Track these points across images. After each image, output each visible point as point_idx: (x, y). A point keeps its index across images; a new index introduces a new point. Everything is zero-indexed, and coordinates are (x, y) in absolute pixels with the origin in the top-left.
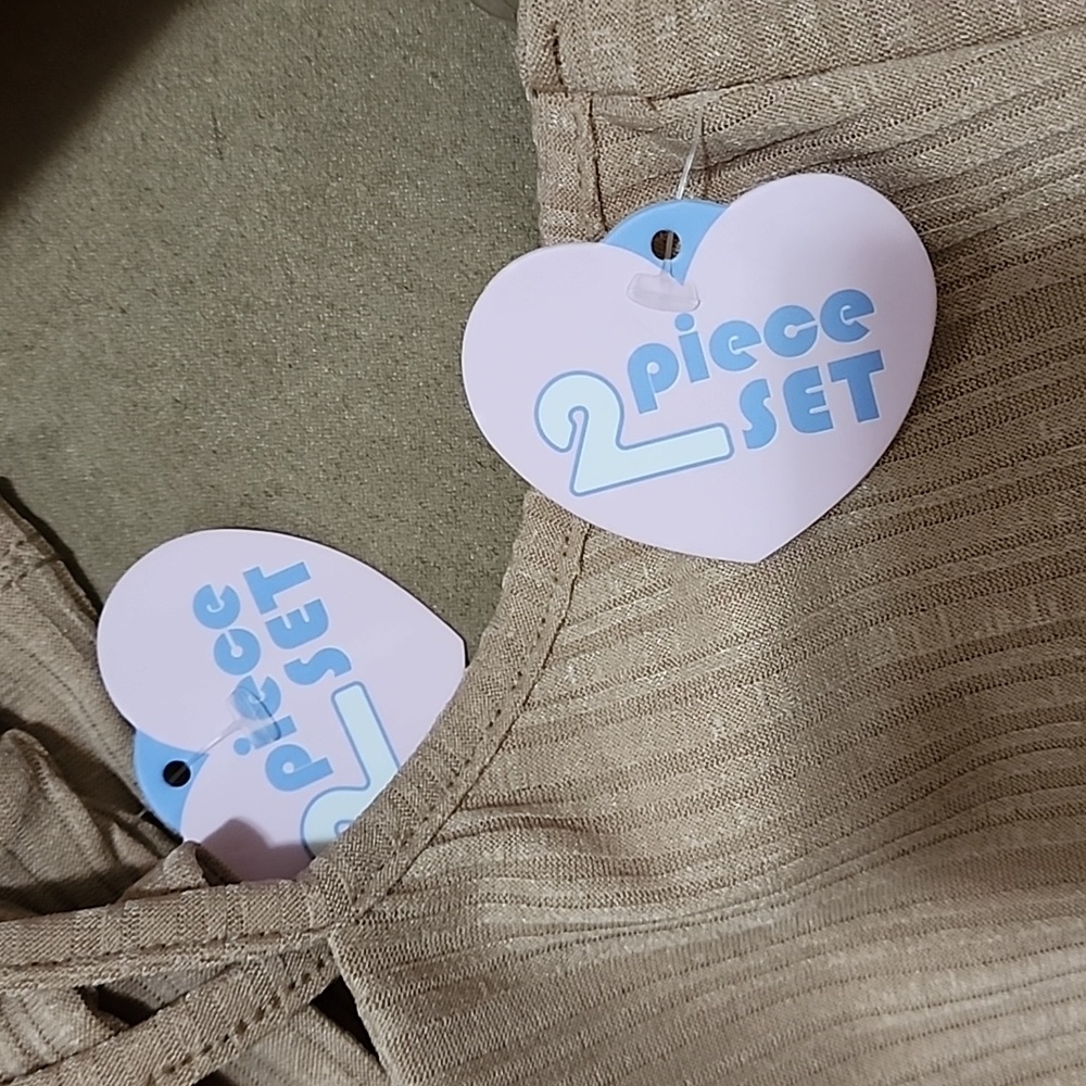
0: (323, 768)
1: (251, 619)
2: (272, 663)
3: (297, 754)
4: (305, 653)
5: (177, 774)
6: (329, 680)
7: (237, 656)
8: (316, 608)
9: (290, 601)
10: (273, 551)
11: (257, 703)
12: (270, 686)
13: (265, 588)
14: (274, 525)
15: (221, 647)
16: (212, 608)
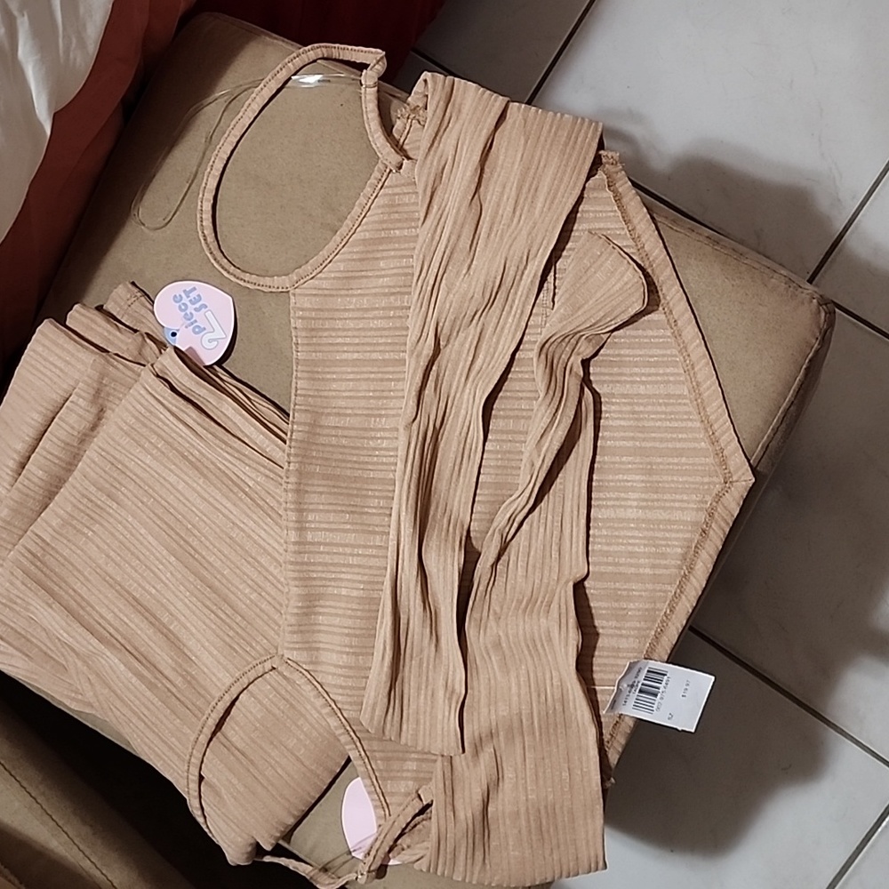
0: (205, 329)
1: (185, 300)
2: (191, 308)
3: (198, 327)
4: (197, 305)
5: (174, 334)
6: (203, 310)
7: (183, 308)
8: (199, 296)
9: (193, 295)
10: (189, 285)
11: (188, 317)
12: (191, 313)
13: (187, 293)
14: (193, 278)
15: (180, 307)
16: (177, 299)
